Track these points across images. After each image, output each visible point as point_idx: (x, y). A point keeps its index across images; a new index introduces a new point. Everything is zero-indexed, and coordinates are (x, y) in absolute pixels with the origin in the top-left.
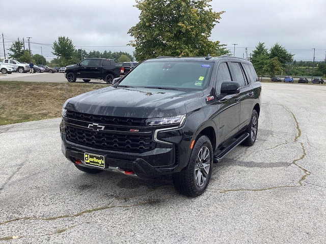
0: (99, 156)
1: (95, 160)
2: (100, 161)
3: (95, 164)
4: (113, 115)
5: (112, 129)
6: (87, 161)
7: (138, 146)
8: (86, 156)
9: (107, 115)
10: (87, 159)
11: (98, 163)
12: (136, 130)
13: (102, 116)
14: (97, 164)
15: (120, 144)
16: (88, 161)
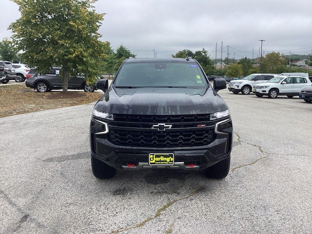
0: (168, 154)
1: (162, 158)
2: (168, 159)
3: (162, 163)
4: (179, 114)
5: (179, 126)
6: (151, 162)
7: (202, 139)
8: (152, 156)
9: (173, 114)
10: (152, 159)
11: (166, 161)
12: (202, 125)
13: (167, 116)
14: (164, 163)
15: (184, 140)
16: (154, 161)
